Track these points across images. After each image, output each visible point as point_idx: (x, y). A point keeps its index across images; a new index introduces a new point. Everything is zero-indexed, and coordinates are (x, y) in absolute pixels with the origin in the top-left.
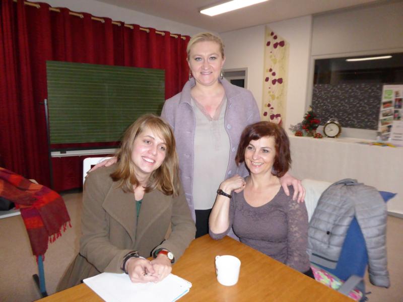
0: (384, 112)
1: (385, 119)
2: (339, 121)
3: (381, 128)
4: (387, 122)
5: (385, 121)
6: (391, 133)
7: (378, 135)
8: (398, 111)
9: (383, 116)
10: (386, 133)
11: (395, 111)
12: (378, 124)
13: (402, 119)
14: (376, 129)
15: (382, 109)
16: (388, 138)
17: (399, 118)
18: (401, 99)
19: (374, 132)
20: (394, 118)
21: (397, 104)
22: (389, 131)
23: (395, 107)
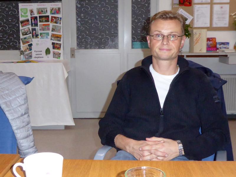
0: (23, 31)
1: (25, 38)
3: (23, 47)
4: (28, 40)
5: (26, 40)
6: (33, 51)
7: (21, 54)
8: (35, 30)
9: (23, 35)
10: (28, 52)
11: (32, 29)
12: (19, 43)
13: (39, 36)
14: (19, 49)
15: (21, 28)
16: (31, 56)
17: (37, 36)
18: (36, 18)
19: (17, 52)
20: (33, 36)
21: (33, 22)
22: (31, 49)
23: (32, 25)
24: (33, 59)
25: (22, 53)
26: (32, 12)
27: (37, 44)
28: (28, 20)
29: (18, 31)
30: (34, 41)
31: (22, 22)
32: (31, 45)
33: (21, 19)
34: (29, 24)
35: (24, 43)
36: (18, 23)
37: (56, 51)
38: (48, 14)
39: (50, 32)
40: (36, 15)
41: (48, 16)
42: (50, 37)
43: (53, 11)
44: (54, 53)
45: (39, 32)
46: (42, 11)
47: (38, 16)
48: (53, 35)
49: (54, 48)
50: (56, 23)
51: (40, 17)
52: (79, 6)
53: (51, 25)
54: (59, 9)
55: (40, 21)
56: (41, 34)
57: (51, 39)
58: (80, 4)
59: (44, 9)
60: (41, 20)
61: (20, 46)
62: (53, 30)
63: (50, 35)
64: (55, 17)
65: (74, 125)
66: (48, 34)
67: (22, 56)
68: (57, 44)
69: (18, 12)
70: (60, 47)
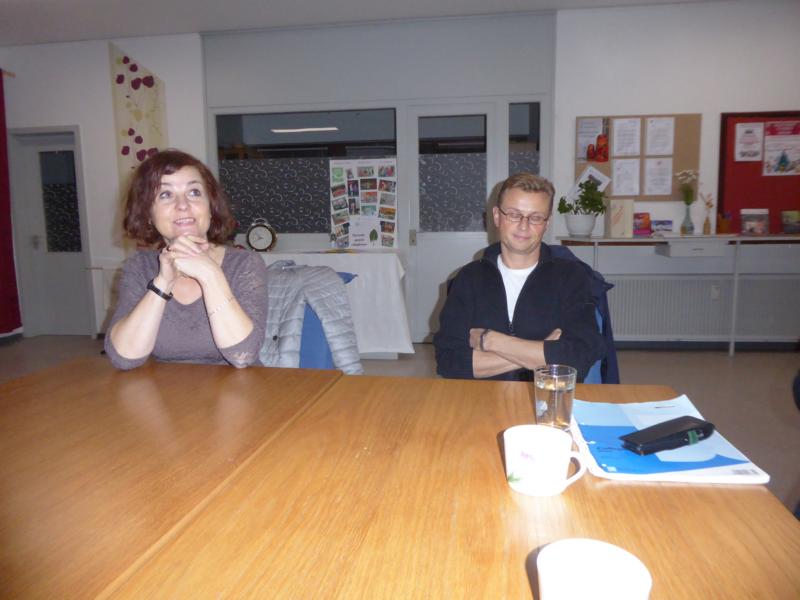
0: (335, 203)
1: (338, 215)
2: (270, 223)
3: (335, 228)
4: (342, 218)
5: (339, 217)
6: (350, 234)
7: (332, 239)
8: (354, 201)
9: (335, 209)
10: (343, 236)
11: (350, 200)
12: (330, 222)
13: (361, 212)
14: (328, 231)
15: (332, 198)
16: (347, 243)
17: (357, 211)
18: (356, 182)
19: (326, 236)
20: (351, 212)
21: (351, 189)
22: (347, 232)
23: (349, 194)
24: (350, 247)
25: (333, 237)
26: (349, 173)
27: (357, 224)
28: (343, 187)
29: (328, 203)
30: (353, 219)
31: (334, 189)
32: (347, 226)
33: (333, 184)
34: (344, 193)
35: (336, 222)
36: (328, 190)
37: (387, 234)
38: (376, 175)
39: (378, 206)
40: (356, 177)
41: (375, 180)
42: (377, 212)
43: (383, 173)
44: (384, 238)
45: (361, 205)
46: (365, 172)
47: (359, 179)
48: (382, 210)
49: (383, 230)
50: (388, 190)
51: (362, 181)
52: (424, 163)
53: (380, 193)
54: (392, 168)
55: (363, 188)
56: (363, 208)
57: (379, 216)
58: (425, 160)
59: (369, 168)
60: (364, 185)
61: (330, 227)
62: (382, 201)
63: (378, 210)
64: (385, 182)
65: (413, 352)
66: (374, 208)
67: (333, 242)
68: (388, 223)
69: (329, 174)
70: (393, 229)
